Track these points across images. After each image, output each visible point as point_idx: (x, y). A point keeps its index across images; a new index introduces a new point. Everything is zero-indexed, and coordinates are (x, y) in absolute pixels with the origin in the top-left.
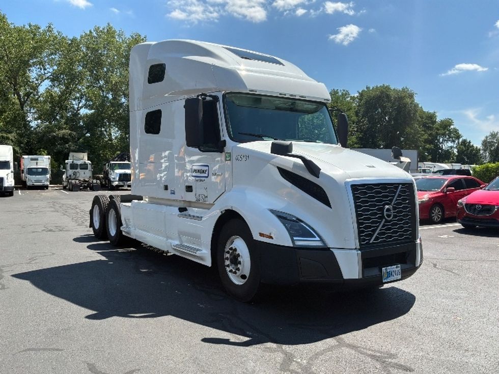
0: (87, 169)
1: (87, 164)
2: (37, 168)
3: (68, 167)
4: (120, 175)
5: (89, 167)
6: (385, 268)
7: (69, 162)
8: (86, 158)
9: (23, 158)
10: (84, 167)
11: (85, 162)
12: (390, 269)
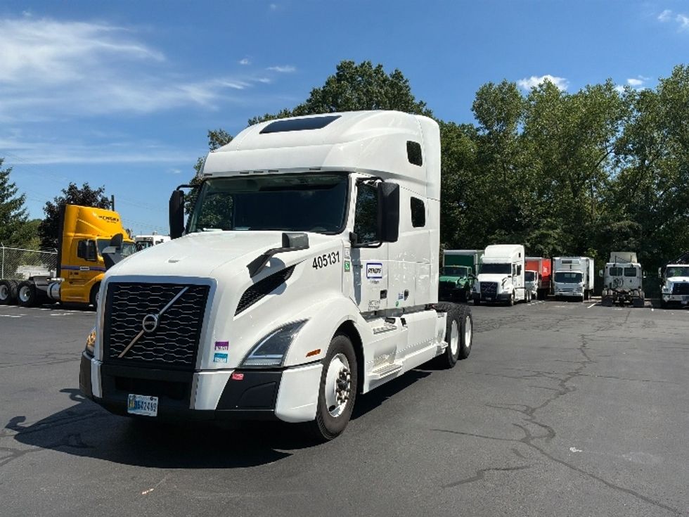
0: (635, 275)
1: (635, 268)
2: (571, 273)
3: (608, 271)
4: (676, 285)
5: (638, 273)
6: (132, 395)
7: (610, 264)
8: (635, 259)
9: (555, 260)
10: (631, 272)
11: (632, 265)
12: (139, 398)
